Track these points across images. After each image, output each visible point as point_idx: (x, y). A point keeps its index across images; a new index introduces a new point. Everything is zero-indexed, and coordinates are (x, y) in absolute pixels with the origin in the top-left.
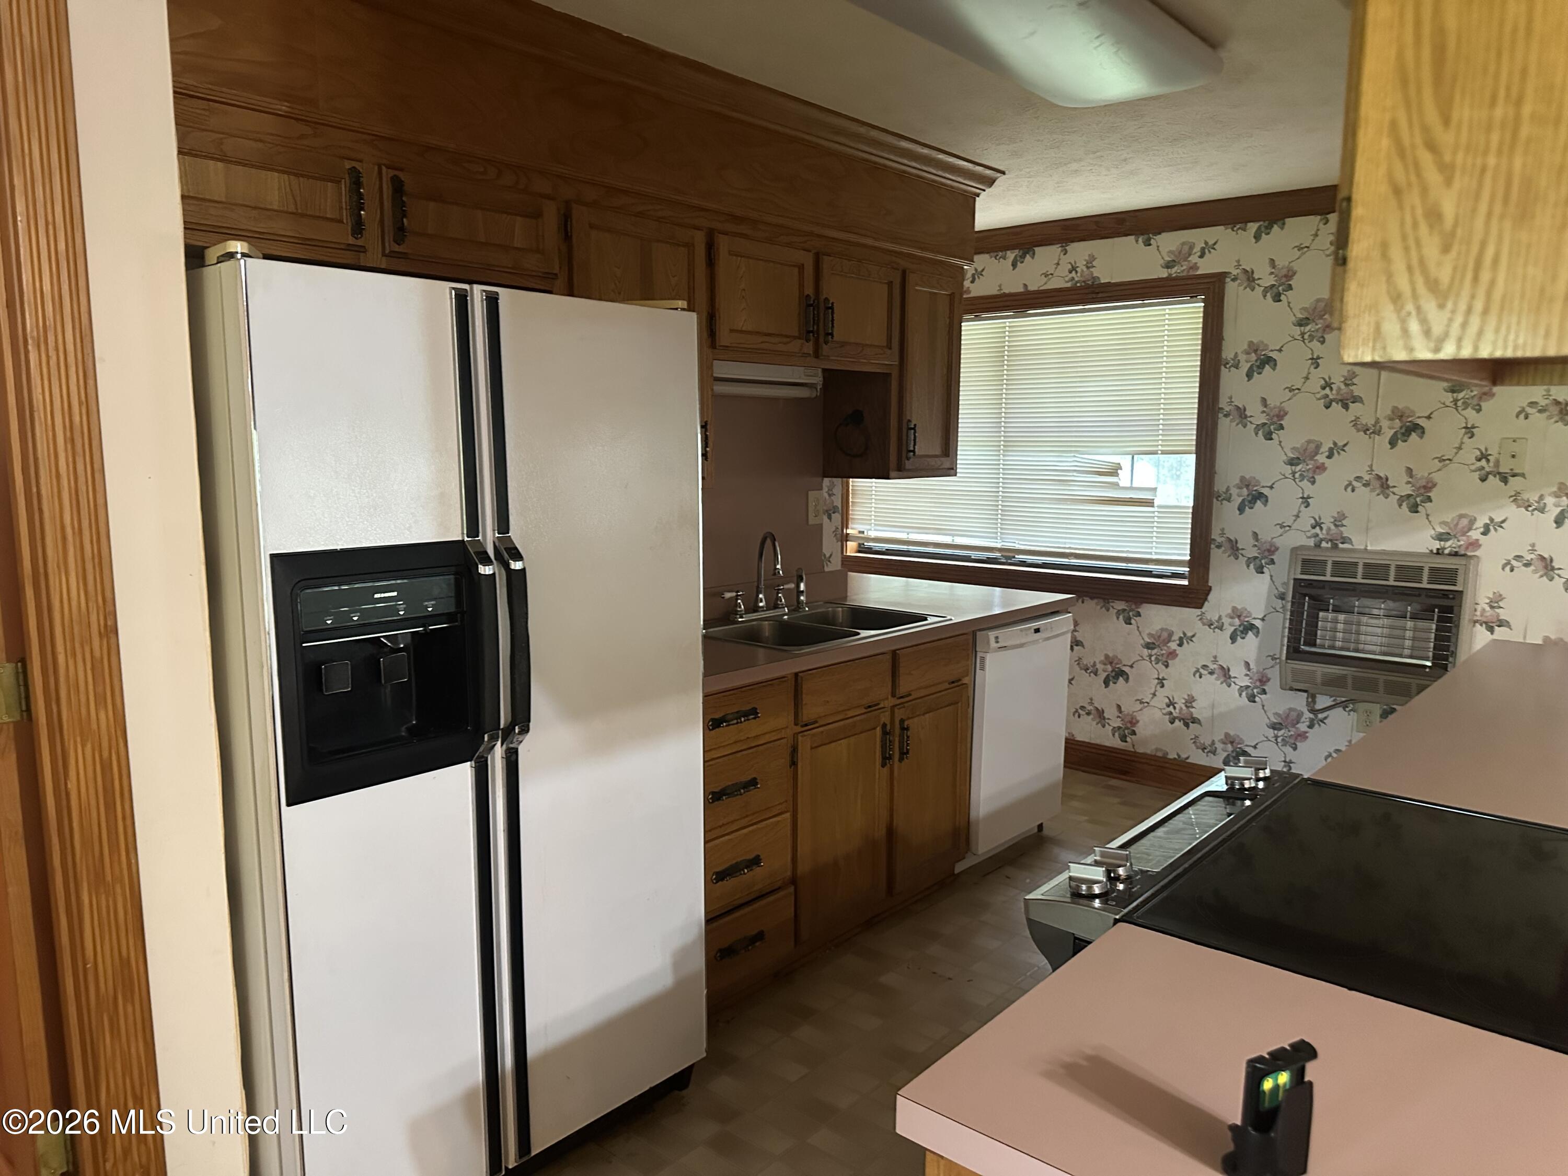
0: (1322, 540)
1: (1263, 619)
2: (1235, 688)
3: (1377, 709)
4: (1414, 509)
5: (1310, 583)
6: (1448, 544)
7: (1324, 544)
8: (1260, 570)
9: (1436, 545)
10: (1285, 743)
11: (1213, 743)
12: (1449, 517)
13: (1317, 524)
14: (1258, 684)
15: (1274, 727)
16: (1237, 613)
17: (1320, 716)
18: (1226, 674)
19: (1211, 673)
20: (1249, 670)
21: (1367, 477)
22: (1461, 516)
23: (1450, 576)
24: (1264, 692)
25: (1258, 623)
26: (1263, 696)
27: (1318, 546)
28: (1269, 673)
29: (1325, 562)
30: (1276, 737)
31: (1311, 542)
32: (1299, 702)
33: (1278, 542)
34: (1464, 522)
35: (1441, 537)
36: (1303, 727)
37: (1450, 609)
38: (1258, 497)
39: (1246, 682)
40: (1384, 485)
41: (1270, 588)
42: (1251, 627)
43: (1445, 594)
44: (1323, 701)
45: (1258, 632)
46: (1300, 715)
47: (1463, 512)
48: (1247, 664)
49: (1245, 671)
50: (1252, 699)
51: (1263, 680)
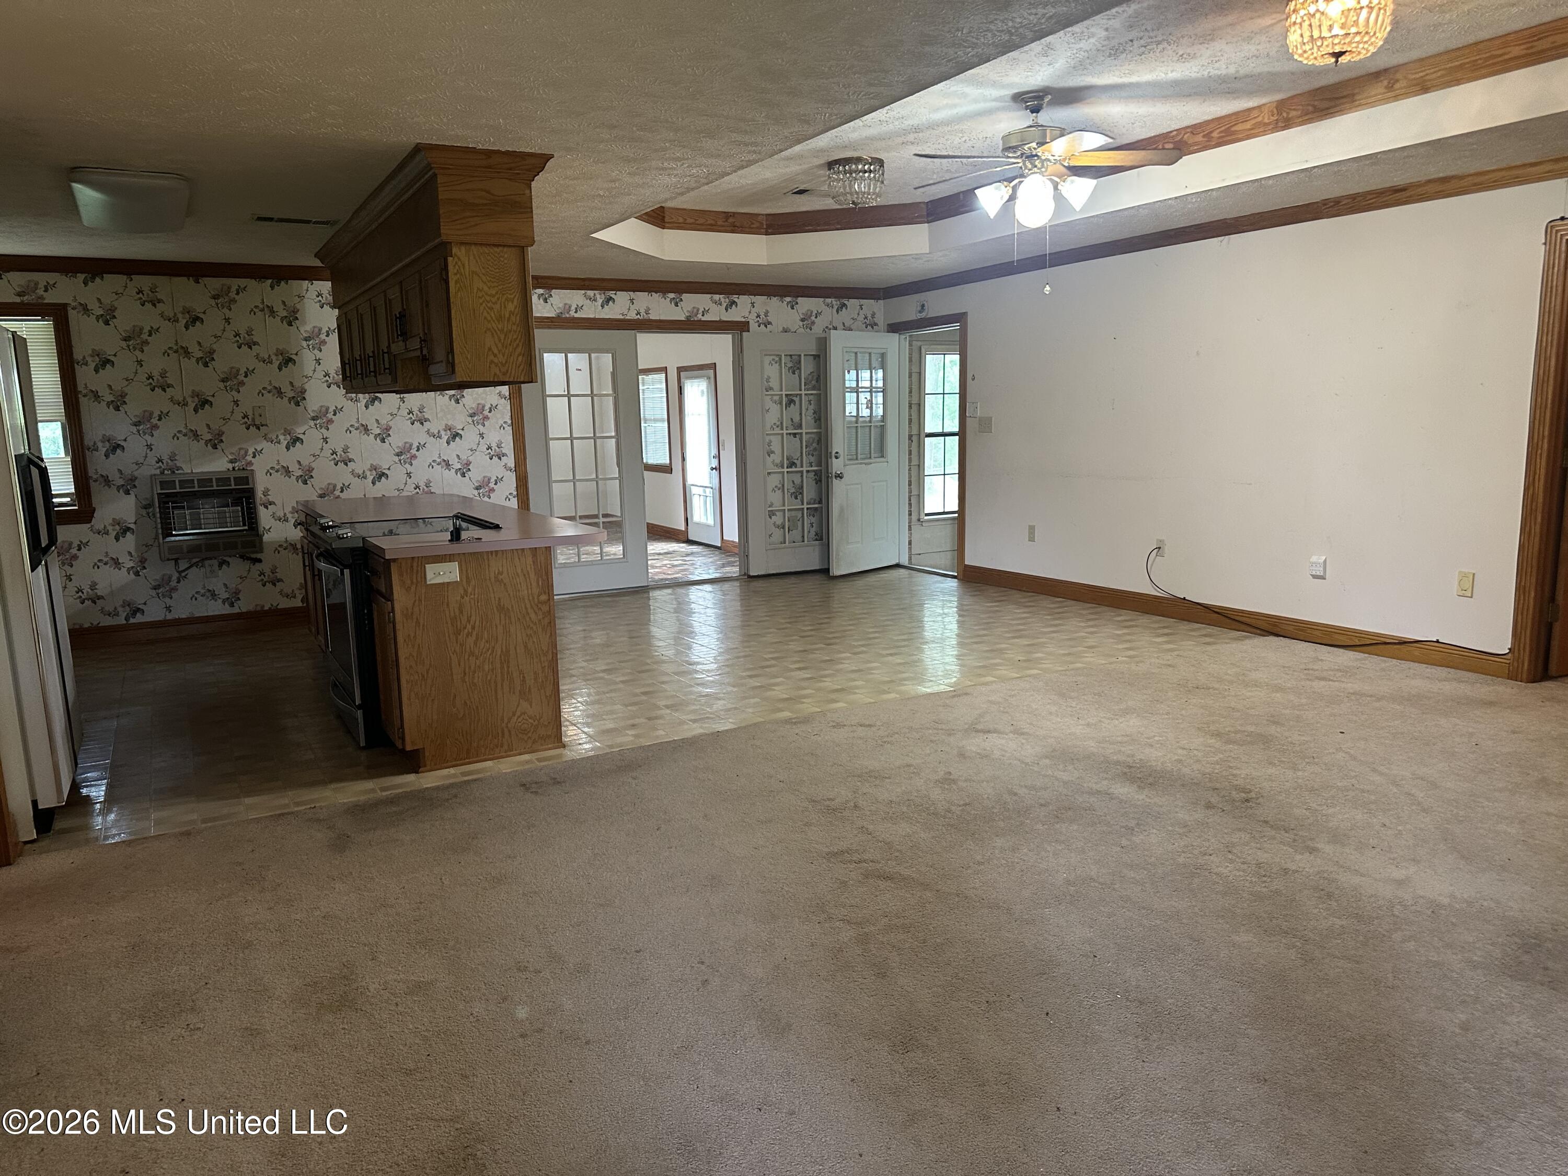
0: (164, 470)
1: (135, 523)
2: (124, 570)
3: (215, 563)
4: (215, 447)
5: (167, 495)
6: (236, 464)
7: (166, 472)
8: (127, 493)
9: (230, 466)
10: (164, 596)
11: (115, 608)
12: (234, 450)
13: (160, 461)
14: (139, 564)
15: (155, 588)
16: (116, 522)
17: (183, 574)
18: (116, 563)
19: (106, 564)
20: (132, 556)
21: (184, 431)
22: (240, 449)
23: (245, 480)
24: (144, 568)
25: (132, 526)
26: (144, 571)
27: (162, 473)
28: (145, 555)
29: (174, 481)
30: (158, 594)
31: (158, 472)
32: (169, 569)
33: (136, 474)
34: (242, 452)
35: (231, 461)
36: (173, 584)
37: (248, 498)
38: (116, 447)
39: (131, 564)
40: (196, 435)
41: (136, 503)
42: (129, 529)
43: (244, 490)
44: (183, 565)
45: (133, 532)
46: (170, 577)
47: (240, 446)
48: (130, 553)
49: (129, 558)
50: (137, 574)
51: (143, 561)
